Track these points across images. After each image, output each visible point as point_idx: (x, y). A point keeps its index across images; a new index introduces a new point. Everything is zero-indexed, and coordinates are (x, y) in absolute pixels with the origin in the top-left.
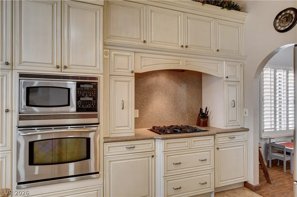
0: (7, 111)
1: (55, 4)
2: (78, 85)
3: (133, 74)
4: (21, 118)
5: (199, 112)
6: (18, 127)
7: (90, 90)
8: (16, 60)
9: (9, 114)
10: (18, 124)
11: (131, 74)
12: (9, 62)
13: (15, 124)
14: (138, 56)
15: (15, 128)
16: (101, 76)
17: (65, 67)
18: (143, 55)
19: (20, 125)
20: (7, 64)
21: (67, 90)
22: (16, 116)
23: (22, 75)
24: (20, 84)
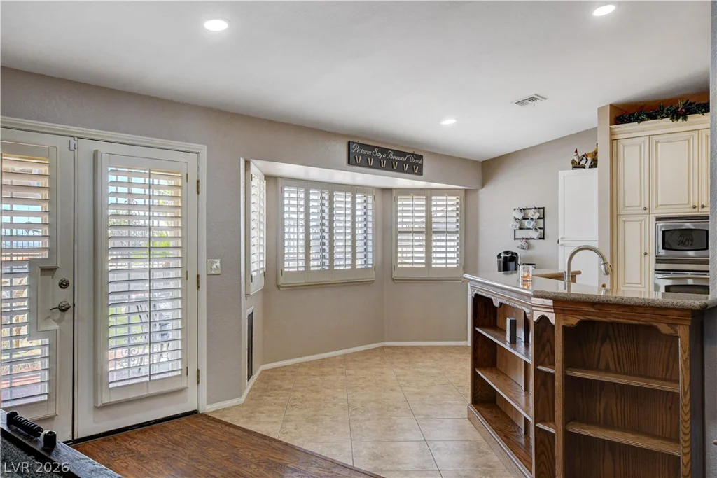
0: (646, 254)
1: (692, 139)
4: (658, 261)
6: (656, 270)
8: (653, 205)
9: (647, 256)
10: (655, 266)
12: (647, 207)
13: (653, 267)
15: (652, 271)
17: (703, 207)
19: (658, 268)
20: (645, 209)
21: (705, 232)
22: (653, 258)
23: (659, 219)
24: (657, 227)
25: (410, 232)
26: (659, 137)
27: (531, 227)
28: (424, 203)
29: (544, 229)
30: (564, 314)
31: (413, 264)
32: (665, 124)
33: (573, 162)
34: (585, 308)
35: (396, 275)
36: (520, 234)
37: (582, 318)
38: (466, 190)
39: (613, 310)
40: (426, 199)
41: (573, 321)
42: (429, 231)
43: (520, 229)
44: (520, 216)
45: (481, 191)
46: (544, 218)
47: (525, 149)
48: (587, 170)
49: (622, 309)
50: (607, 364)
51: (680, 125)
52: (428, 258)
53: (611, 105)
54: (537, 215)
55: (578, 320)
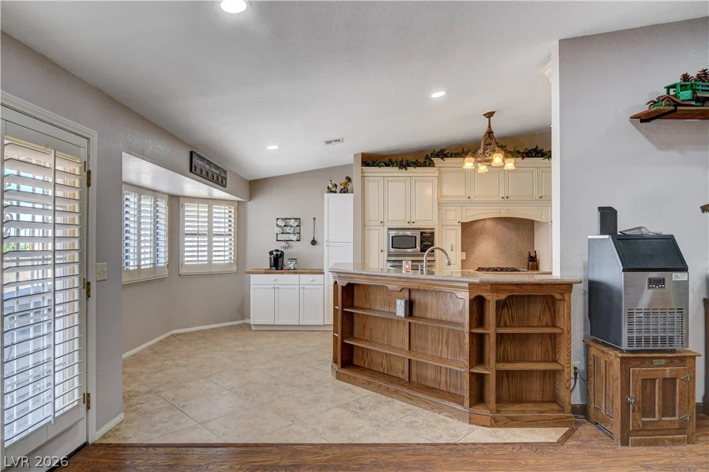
2: (422, 233)
3: (460, 224)
4: (389, 255)
5: (528, 256)
7: (429, 237)
8: (386, 220)
9: (382, 253)
11: (458, 224)
12: (382, 221)
13: (386, 259)
14: (464, 209)
15: (386, 261)
16: (437, 227)
17: (414, 222)
18: (468, 208)
19: (389, 259)
22: (386, 253)
23: (389, 229)
24: (389, 235)
25: (196, 234)
26: (390, 178)
27: (291, 232)
28: (207, 210)
29: (299, 233)
30: (497, 293)
31: (198, 261)
32: (393, 171)
33: (328, 188)
34: (512, 288)
35: (182, 271)
36: (281, 237)
37: (509, 294)
38: (238, 202)
39: (529, 288)
40: (209, 207)
41: (503, 297)
42: (210, 234)
43: (282, 233)
44: (281, 223)
45: (249, 203)
46: (299, 226)
47: (277, 176)
48: (338, 195)
49: (534, 287)
50: (505, 323)
51: (403, 172)
52: (210, 256)
53: (362, 154)
54: (296, 224)
55: (506, 296)
